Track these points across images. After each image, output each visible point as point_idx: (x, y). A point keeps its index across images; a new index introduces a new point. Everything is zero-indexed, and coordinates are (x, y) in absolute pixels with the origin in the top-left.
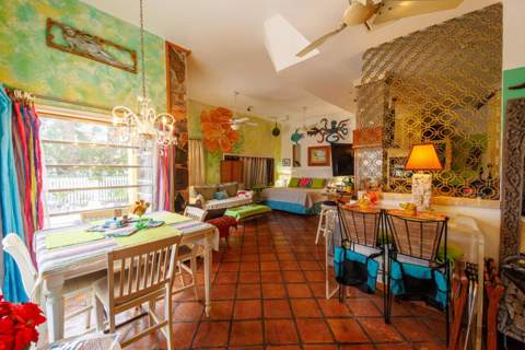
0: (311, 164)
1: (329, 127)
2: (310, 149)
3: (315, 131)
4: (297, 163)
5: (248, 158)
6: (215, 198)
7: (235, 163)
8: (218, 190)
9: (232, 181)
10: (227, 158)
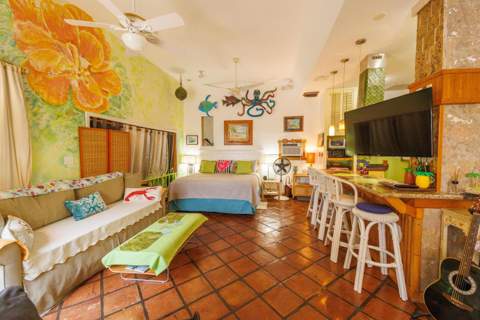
0: (228, 142)
1: (251, 97)
2: (227, 124)
3: (231, 101)
4: (207, 142)
5: (139, 129)
6: (69, 213)
7: (115, 135)
8: (77, 195)
9: (109, 171)
10: (96, 123)
